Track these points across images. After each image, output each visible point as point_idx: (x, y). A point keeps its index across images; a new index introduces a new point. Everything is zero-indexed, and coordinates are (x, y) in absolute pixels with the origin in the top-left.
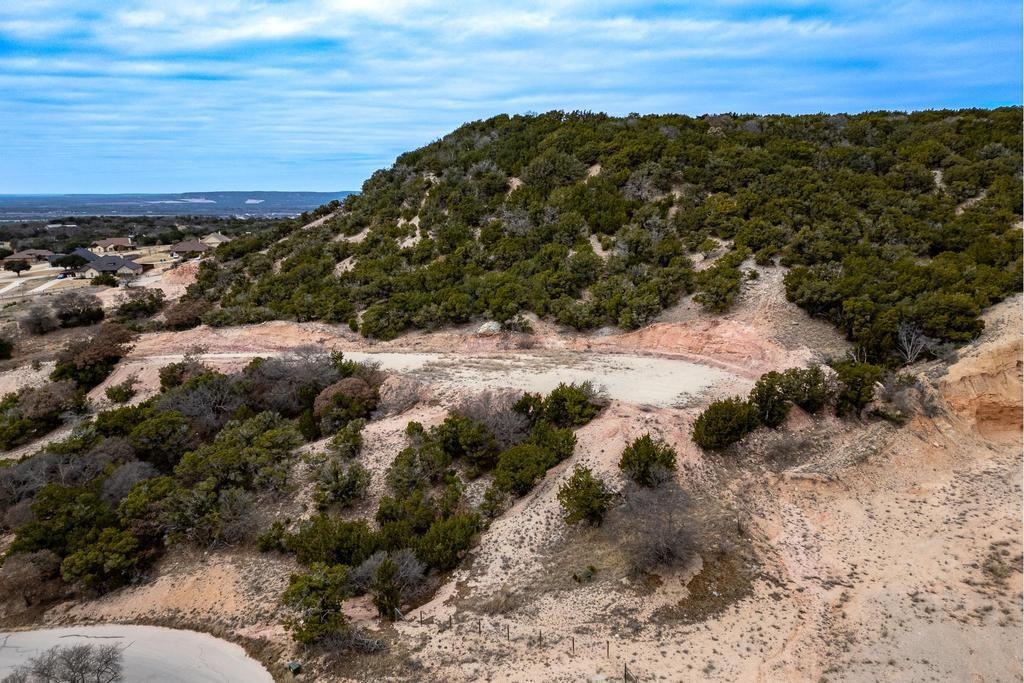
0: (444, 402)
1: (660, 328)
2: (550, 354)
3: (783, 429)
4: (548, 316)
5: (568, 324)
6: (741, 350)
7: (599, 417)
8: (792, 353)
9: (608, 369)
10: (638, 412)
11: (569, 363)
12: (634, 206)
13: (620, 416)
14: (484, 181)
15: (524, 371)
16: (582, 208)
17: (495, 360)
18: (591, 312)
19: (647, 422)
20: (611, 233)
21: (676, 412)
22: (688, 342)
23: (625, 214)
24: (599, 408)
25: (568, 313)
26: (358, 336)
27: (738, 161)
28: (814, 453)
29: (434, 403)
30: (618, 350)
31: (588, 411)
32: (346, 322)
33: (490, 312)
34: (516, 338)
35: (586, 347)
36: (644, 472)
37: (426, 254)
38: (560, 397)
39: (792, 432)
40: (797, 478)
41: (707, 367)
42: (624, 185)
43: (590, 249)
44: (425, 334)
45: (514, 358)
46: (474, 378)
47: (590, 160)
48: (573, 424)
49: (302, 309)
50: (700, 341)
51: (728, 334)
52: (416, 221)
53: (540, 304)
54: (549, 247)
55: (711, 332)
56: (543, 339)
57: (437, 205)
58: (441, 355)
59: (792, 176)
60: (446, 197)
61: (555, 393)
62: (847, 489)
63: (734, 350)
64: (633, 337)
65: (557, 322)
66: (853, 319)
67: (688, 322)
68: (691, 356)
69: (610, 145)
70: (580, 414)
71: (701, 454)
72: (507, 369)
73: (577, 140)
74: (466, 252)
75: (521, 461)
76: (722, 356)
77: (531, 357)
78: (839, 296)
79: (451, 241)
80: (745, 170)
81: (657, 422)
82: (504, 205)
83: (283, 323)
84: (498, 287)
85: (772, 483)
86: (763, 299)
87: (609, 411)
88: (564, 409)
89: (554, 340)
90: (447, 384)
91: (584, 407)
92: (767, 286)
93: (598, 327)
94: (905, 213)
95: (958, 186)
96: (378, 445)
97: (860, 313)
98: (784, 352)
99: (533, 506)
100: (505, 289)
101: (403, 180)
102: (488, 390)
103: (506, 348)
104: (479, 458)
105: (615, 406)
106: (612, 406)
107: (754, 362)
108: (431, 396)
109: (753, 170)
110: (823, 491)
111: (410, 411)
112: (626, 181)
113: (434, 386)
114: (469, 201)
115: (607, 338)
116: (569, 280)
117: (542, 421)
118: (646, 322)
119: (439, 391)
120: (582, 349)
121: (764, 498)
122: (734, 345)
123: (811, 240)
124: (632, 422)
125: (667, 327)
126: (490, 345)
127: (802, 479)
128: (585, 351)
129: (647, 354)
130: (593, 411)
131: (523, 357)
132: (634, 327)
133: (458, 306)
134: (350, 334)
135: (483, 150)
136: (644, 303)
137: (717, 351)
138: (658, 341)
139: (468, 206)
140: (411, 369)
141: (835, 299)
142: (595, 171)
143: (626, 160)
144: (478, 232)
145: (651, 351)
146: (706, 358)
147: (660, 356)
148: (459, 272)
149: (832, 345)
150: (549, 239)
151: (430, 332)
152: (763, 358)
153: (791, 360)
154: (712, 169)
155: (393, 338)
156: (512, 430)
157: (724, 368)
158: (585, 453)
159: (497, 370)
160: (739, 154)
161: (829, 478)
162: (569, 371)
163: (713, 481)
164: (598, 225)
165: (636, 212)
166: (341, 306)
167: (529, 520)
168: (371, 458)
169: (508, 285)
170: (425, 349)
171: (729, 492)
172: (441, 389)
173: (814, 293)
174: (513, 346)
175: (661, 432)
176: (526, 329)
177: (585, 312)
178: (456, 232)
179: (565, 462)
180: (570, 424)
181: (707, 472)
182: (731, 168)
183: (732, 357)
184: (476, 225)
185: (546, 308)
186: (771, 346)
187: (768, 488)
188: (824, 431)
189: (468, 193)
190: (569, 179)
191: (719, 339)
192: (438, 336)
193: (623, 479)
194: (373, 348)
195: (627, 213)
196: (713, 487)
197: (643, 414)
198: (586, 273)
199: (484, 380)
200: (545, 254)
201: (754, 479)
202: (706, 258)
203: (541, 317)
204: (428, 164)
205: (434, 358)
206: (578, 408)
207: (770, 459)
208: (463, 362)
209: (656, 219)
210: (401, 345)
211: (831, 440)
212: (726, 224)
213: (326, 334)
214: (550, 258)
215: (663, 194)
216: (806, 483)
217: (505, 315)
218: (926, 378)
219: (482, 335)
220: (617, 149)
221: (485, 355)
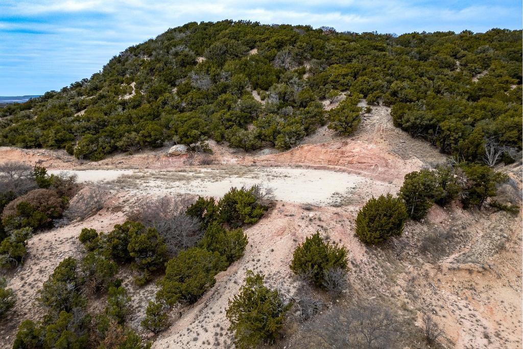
0: (127, 208)
1: (306, 148)
2: (224, 167)
3: (426, 222)
4: (225, 142)
5: (237, 147)
6: (369, 160)
7: (266, 217)
8: (408, 161)
9: (271, 177)
10: (302, 211)
11: (239, 174)
12: (280, 72)
13: (286, 215)
14: (180, 58)
15: (202, 181)
16: (246, 73)
17: (180, 173)
18: (256, 137)
19: (311, 220)
20: (267, 90)
21: (335, 209)
22: (328, 157)
23: (275, 77)
24: (266, 209)
25: (238, 138)
26: (73, 158)
27: (344, 48)
28: (458, 243)
29: (117, 209)
30: (277, 164)
31: (256, 212)
32: (64, 147)
33: (178, 137)
34: (199, 157)
35: (252, 163)
36: (317, 274)
37: (136, 103)
38: (231, 200)
39: (434, 224)
40: (454, 269)
41: (345, 174)
42: (273, 60)
43: (253, 98)
44: (127, 155)
45: (196, 170)
46: (158, 187)
47: (250, 45)
48: (244, 224)
49: (30, 139)
50: (336, 156)
51: (357, 150)
52: (133, 84)
53: (217, 133)
54: (224, 96)
55: (344, 149)
56: (220, 158)
57: (148, 74)
58: (137, 170)
59: (378, 57)
60: (154, 69)
61: (227, 197)
62: (499, 277)
63: (363, 161)
64: (286, 155)
65: (230, 146)
66: (449, 136)
67: (326, 143)
68: (331, 166)
69: (263, 37)
70: (250, 215)
71: (365, 249)
72: (188, 179)
73: (242, 34)
74: (165, 100)
75: (189, 268)
76: (355, 166)
77: (209, 170)
78: (435, 120)
79: (155, 94)
80: (349, 53)
81: (320, 220)
82: (193, 72)
83: (8, 148)
84: (186, 121)
85: (432, 274)
86: (377, 125)
87: (275, 211)
88: (235, 211)
89: (228, 158)
90: (133, 192)
91: (253, 208)
92: (378, 117)
93: (261, 148)
94: (448, 79)
95: (472, 66)
96: (47, 253)
97: (454, 131)
98: (402, 161)
99: (201, 318)
100: (190, 122)
101: (127, 60)
102: (169, 196)
103: (191, 164)
104: (149, 264)
105: (281, 206)
106: (277, 206)
107: (380, 169)
108: (115, 203)
109: (355, 53)
110: (480, 282)
111: (92, 218)
112: (274, 57)
113: (120, 195)
114: (169, 69)
115: (268, 156)
116: (238, 117)
117: (215, 223)
118: (295, 144)
119: (124, 199)
120: (250, 164)
121: (429, 291)
122: (363, 157)
123: (401, 89)
124: (297, 221)
125: (311, 147)
126: (179, 162)
127: (459, 269)
128: (252, 165)
129: (298, 167)
130: (261, 211)
131: (203, 170)
132: (287, 147)
133: (152, 133)
134: (67, 157)
135: (180, 41)
136: (294, 129)
137: (350, 163)
138: (305, 157)
139: (168, 72)
140: (105, 181)
141: (432, 122)
142: (254, 52)
143: (274, 44)
144: (175, 90)
145: (300, 164)
146: (344, 168)
147: (308, 167)
148: (158, 112)
149: (431, 156)
150: (224, 91)
151: (131, 154)
152: (387, 166)
153: (408, 166)
154: (328, 52)
155: (101, 159)
156: (184, 234)
157: (359, 174)
158: (256, 252)
159: (180, 180)
160: (343, 44)
161: (483, 268)
162: (240, 179)
163: (381, 277)
164: (257, 84)
165: (282, 76)
166: (61, 136)
167: (195, 339)
168: (36, 268)
169: (193, 119)
170: (124, 166)
171: (399, 288)
172: (127, 196)
173: (416, 119)
174: (197, 163)
175: (326, 230)
176: (207, 151)
177: (251, 137)
178: (159, 89)
179: (236, 263)
180: (240, 224)
181: (373, 268)
182: (341, 51)
183: (363, 166)
184: (174, 85)
185: (223, 137)
186: (391, 157)
187: (430, 280)
188: (459, 222)
189: (168, 65)
190: (237, 56)
191: (350, 154)
192: (137, 157)
193: (294, 281)
194: (83, 167)
195: (276, 76)
196: (382, 284)
197: (306, 213)
198: (250, 113)
199: (167, 188)
200: (221, 100)
201: (416, 272)
202: (331, 103)
203: (218, 142)
204: (143, 50)
205: (130, 172)
206: (248, 210)
207: (424, 250)
208: (153, 174)
209: (295, 79)
210: (107, 164)
211: (468, 230)
212: (342, 81)
213: (45, 156)
214: (225, 103)
215: (299, 66)
216: (463, 273)
217: (190, 139)
218: (516, 177)
219: (172, 155)
220: (268, 39)
221: (173, 169)
